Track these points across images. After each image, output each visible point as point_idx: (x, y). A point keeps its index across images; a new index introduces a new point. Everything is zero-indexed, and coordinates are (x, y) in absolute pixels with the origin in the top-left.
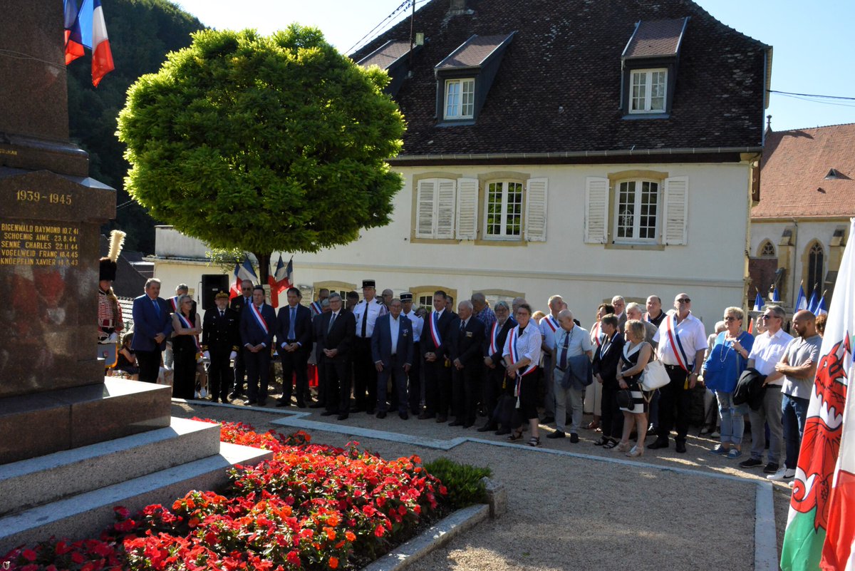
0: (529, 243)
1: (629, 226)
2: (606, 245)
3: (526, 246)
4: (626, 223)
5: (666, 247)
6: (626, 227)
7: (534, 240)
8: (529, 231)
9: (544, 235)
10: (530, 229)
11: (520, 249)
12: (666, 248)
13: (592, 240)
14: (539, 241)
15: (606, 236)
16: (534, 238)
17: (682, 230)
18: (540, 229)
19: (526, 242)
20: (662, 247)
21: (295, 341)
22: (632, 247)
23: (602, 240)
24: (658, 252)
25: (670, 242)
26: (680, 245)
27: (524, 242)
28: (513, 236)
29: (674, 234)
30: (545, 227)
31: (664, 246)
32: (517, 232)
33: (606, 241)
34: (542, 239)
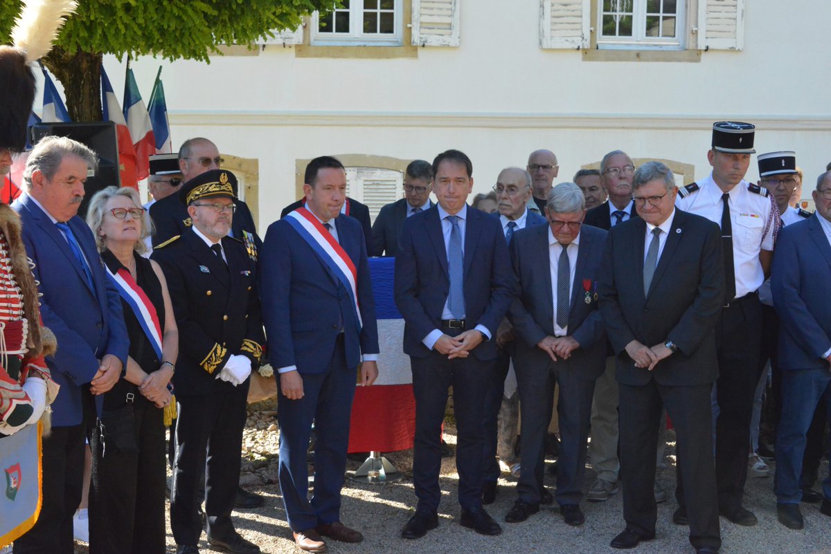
0: (421, 52)
1: (625, 14)
2: (585, 51)
3: (416, 56)
4: (618, 8)
5: (703, 54)
6: (618, 15)
7: (436, 44)
8: (423, 25)
9: (456, 32)
10: (425, 19)
11: (401, 64)
12: (704, 56)
13: (558, 43)
14: (446, 46)
15: (587, 35)
16: (433, 40)
17: (735, 19)
18: (447, 20)
19: (415, 49)
20: (695, 55)
21: (469, 325)
22: (638, 56)
23: (578, 42)
24: (689, 64)
25: (712, 44)
26: (732, 49)
27: (410, 48)
28: (379, 37)
29: (719, 28)
30: (457, 15)
31: (699, 52)
32: (388, 28)
33: (587, 44)
34: (453, 41)
